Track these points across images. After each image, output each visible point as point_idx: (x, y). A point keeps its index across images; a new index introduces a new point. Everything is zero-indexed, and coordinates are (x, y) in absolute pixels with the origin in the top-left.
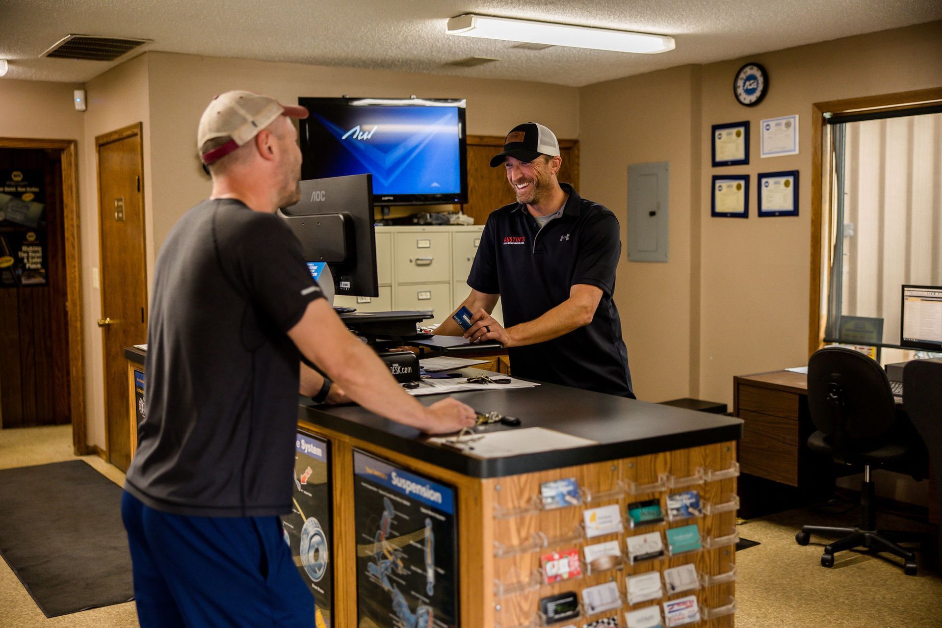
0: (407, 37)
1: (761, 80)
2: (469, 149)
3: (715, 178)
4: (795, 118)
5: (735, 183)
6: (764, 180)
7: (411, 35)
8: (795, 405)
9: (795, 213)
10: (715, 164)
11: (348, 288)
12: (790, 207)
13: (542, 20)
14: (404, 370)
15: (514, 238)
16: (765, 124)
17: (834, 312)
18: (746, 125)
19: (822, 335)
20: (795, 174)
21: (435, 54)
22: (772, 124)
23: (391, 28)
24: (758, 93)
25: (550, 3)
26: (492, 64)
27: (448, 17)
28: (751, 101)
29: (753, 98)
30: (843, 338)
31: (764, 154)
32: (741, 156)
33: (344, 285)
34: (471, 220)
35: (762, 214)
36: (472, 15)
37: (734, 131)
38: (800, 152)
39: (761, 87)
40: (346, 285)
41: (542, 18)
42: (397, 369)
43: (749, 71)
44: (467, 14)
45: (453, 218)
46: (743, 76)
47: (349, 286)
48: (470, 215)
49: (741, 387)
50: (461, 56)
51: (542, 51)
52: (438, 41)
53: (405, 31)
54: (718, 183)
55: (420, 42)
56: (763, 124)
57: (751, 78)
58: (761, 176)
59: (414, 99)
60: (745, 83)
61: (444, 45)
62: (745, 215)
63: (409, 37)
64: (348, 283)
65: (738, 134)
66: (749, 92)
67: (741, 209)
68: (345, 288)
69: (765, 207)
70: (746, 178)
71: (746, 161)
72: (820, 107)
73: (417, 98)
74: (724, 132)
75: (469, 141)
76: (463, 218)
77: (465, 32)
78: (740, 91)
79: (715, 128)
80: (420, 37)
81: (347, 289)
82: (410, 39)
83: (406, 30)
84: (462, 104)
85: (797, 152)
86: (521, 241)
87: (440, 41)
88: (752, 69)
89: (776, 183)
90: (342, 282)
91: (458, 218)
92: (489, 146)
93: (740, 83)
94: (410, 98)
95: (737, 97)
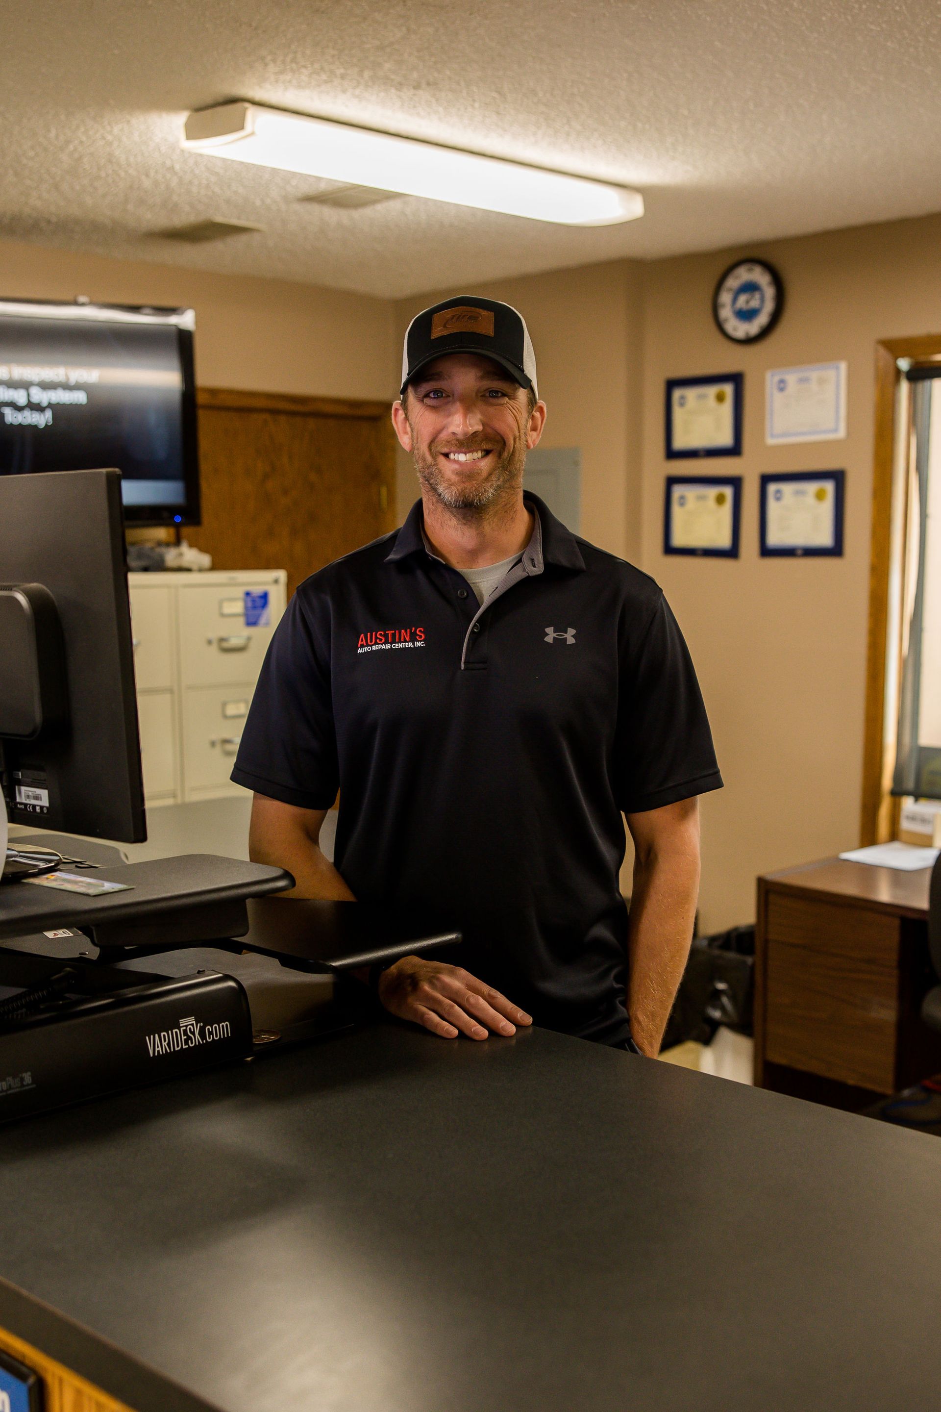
0: (80, 158)
1: (769, 292)
2: (202, 415)
3: (672, 481)
4: (837, 368)
5: (712, 492)
6: (772, 488)
7: (92, 154)
8: (892, 937)
9: (836, 550)
10: (672, 454)
11: (42, 808)
12: (825, 539)
13: (392, 130)
14: (211, 1033)
15: (390, 632)
16: (777, 379)
17: (907, 739)
18: (736, 379)
19: (887, 782)
20: (838, 477)
21: (130, 207)
22: (792, 379)
23: (49, 131)
24: (762, 319)
25: (428, 84)
26: (244, 238)
27: (185, 108)
28: (747, 334)
29: (753, 328)
30: (924, 788)
31: (772, 436)
32: (725, 439)
33: (28, 797)
34: (205, 560)
35: (766, 552)
36: (247, 105)
37: (711, 391)
38: (849, 433)
39: (769, 306)
40: (37, 798)
41: (392, 126)
42: (193, 1033)
43: (744, 275)
44: (233, 101)
45: (171, 556)
46: (733, 283)
47: (45, 802)
48: (203, 549)
49: (772, 898)
50: (185, 218)
51: (357, 214)
52: (147, 175)
53: (81, 142)
54: (678, 491)
55: (107, 175)
56: (771, 379)
57: (750, 288)
58: (766, 479)
59: (83, 305)
60: (735, 300)
61: (156, 184)
62: (732, 553)
63: (85, 160)
64: (44, 794)
65: (720, 398)
66: (747, 315)
67: (724, 541)
68: (34, 806)
69: (774, 539)
70: (736, 482)
71: (735, 450)
72: (894, 347)
73: (93, 303)
74: (691, 394)
75: (201, 399)
76: (190, 555)
77: (226, 144)
78: (726, 313)
79: (672, 385)
80: (110, 161)
81: (38, 809)
82: (87, 167)
83: (84, 139)
84: (186, 320)
85: (842, 433)
86: (413, 640)
87: (152, 173)
88: (750, 270)
89: (798, 493)
90: (23, 789)
91: (181, 555)
92: (228, 409)
93: (726, 298)
94: (75, 303)
95: (720, 326)
